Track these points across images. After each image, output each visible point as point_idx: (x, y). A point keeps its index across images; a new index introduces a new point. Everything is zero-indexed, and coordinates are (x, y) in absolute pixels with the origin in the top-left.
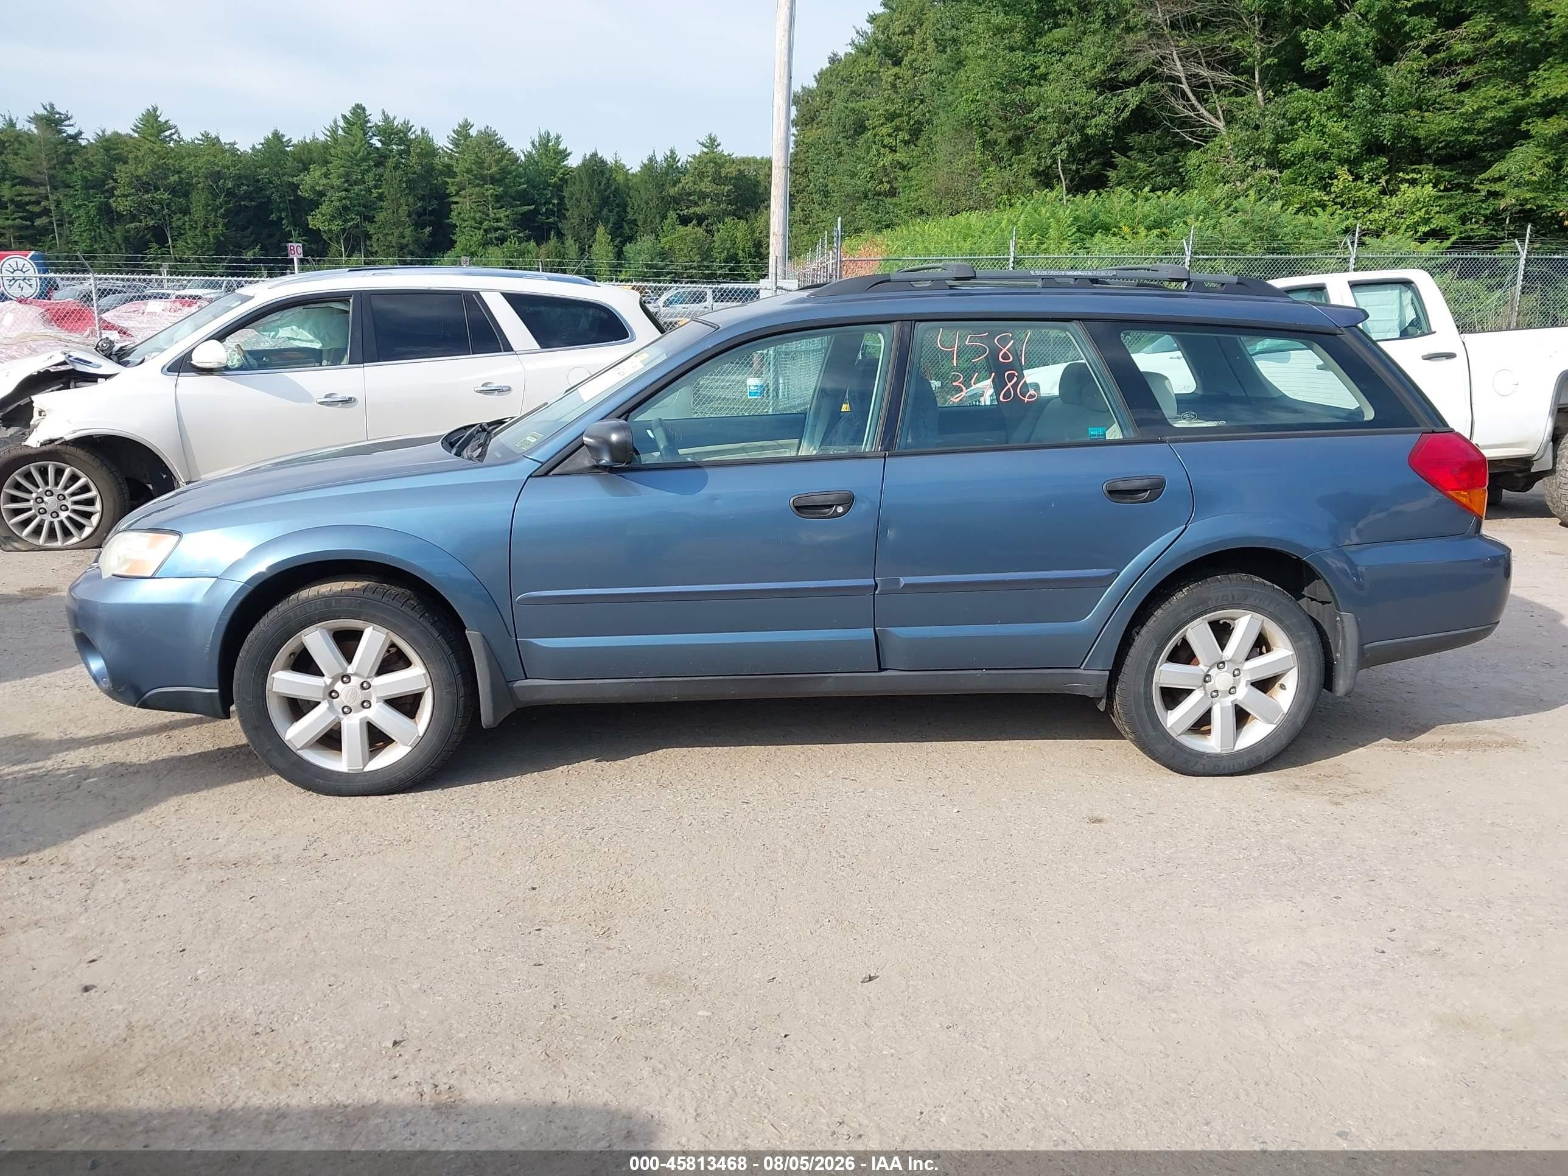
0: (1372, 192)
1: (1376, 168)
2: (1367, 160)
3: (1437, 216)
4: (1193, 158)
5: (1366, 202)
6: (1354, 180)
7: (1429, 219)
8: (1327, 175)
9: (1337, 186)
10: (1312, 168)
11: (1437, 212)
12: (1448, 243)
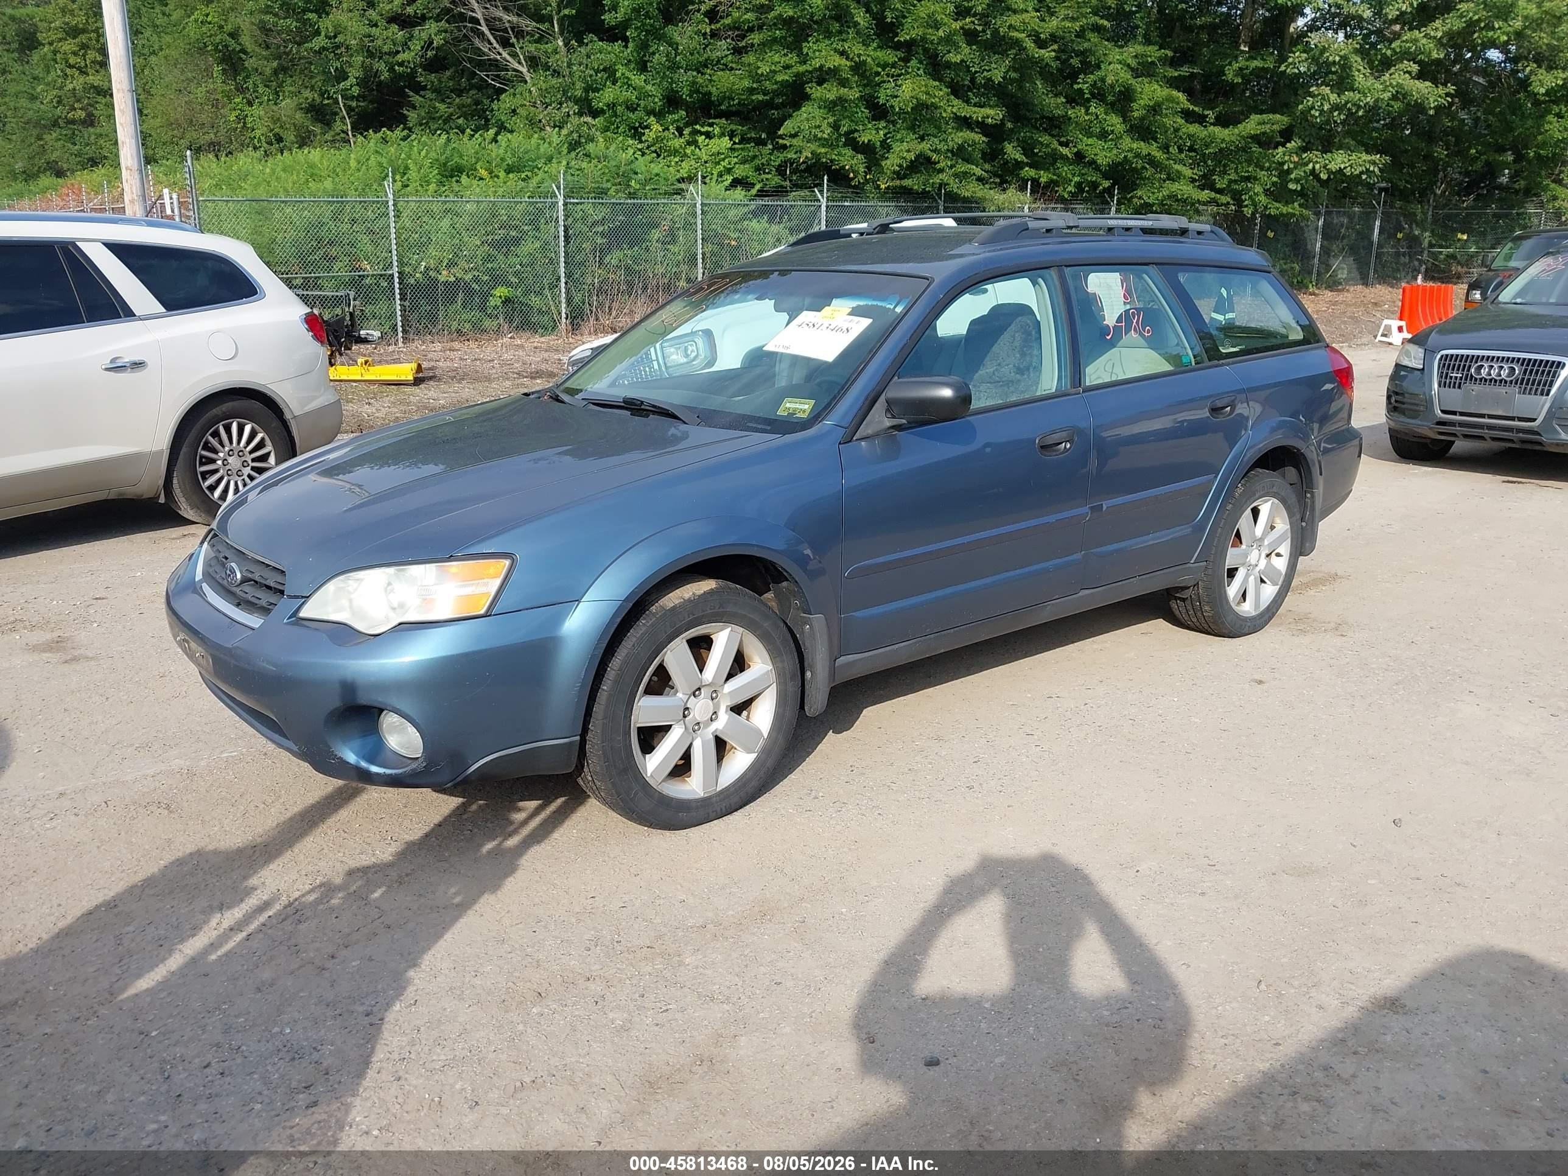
0: (677, 143)
1: (678, 121)
2: (669, 113)
3: (737, 166)
4: (507, 101)
5: (676, 152)
6: (664, 130)
7: (731, 169)
8: (637, 125)
9: (650, 135)
10: (624, 118)
11: (736, 163)
12: (754, 191)
